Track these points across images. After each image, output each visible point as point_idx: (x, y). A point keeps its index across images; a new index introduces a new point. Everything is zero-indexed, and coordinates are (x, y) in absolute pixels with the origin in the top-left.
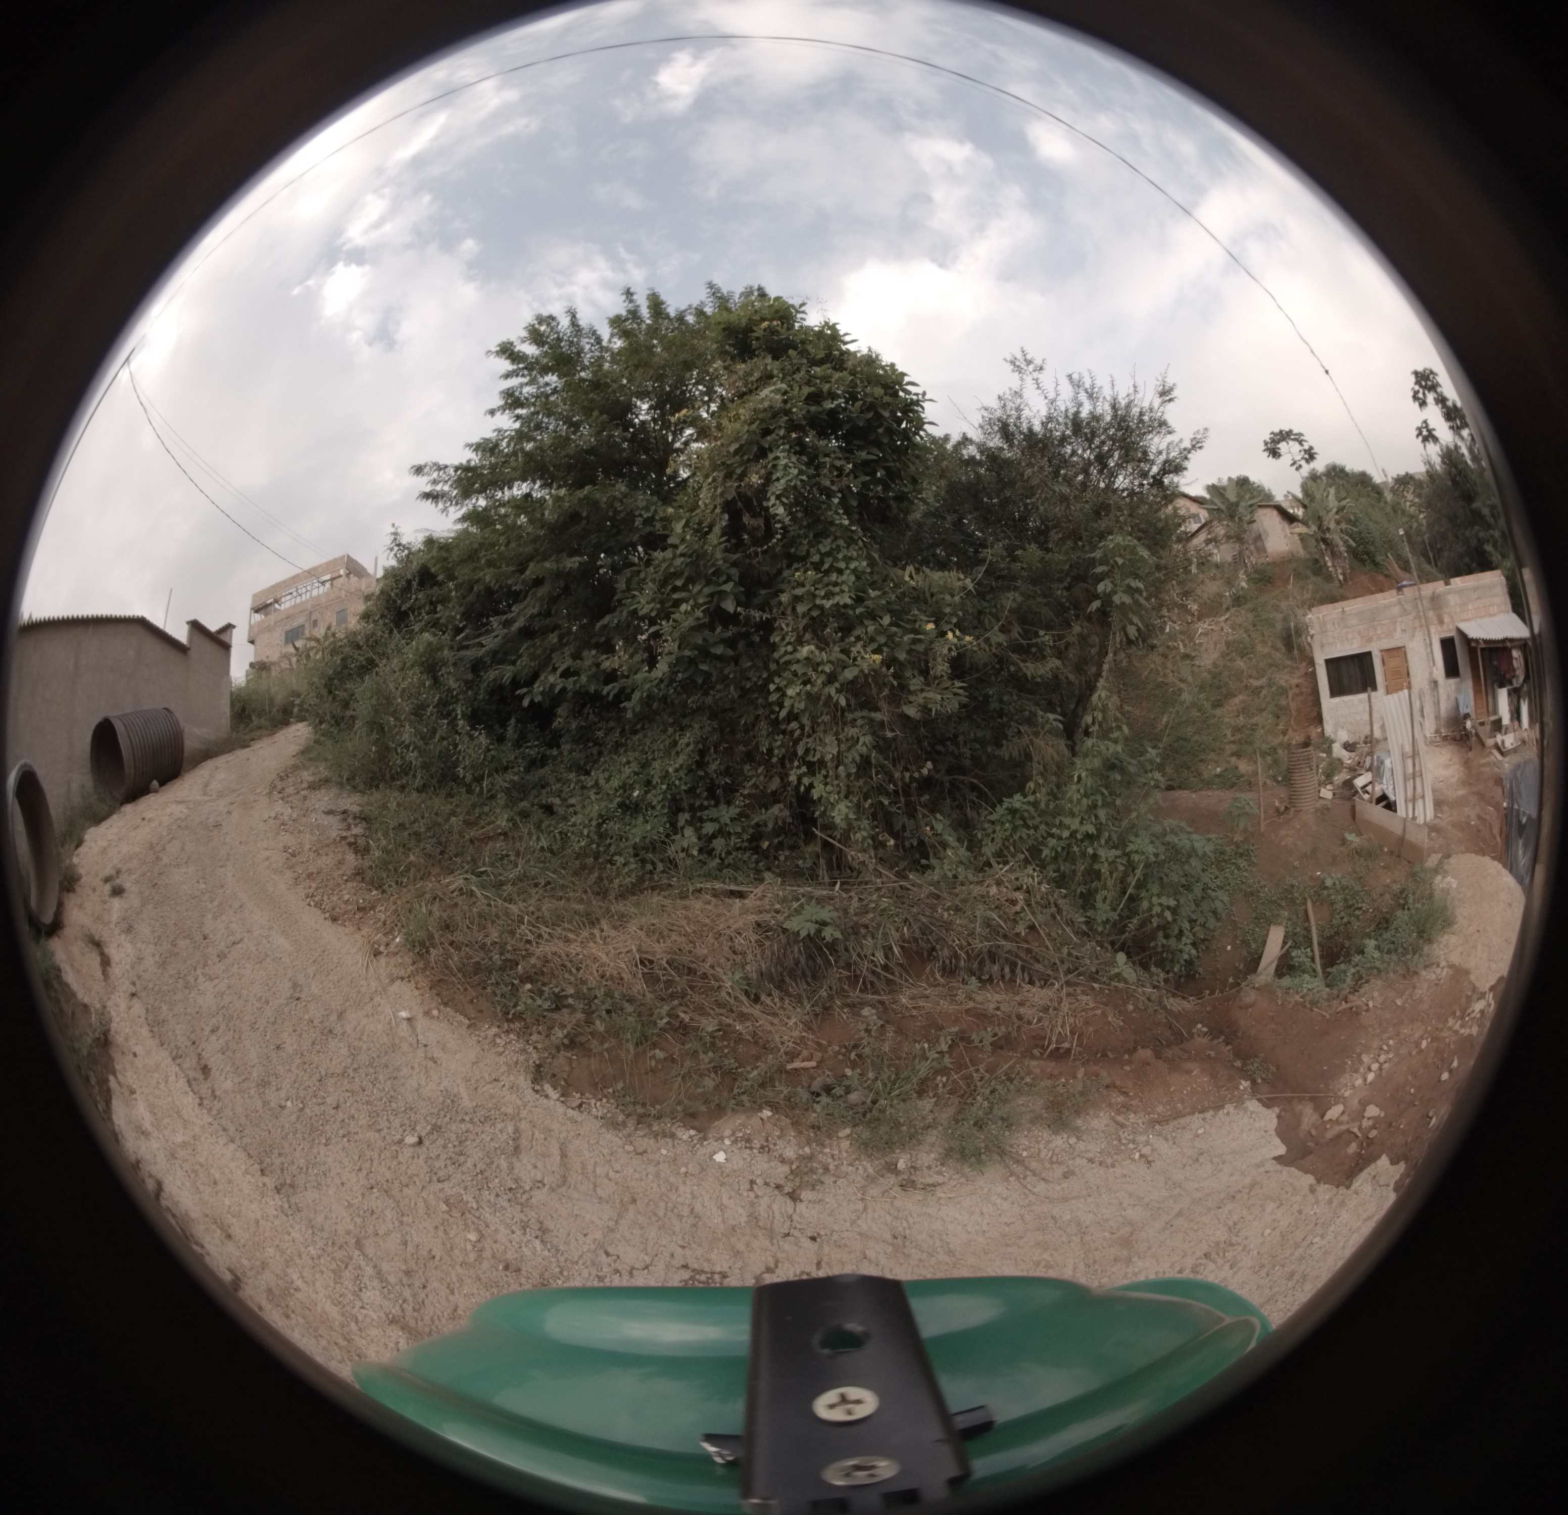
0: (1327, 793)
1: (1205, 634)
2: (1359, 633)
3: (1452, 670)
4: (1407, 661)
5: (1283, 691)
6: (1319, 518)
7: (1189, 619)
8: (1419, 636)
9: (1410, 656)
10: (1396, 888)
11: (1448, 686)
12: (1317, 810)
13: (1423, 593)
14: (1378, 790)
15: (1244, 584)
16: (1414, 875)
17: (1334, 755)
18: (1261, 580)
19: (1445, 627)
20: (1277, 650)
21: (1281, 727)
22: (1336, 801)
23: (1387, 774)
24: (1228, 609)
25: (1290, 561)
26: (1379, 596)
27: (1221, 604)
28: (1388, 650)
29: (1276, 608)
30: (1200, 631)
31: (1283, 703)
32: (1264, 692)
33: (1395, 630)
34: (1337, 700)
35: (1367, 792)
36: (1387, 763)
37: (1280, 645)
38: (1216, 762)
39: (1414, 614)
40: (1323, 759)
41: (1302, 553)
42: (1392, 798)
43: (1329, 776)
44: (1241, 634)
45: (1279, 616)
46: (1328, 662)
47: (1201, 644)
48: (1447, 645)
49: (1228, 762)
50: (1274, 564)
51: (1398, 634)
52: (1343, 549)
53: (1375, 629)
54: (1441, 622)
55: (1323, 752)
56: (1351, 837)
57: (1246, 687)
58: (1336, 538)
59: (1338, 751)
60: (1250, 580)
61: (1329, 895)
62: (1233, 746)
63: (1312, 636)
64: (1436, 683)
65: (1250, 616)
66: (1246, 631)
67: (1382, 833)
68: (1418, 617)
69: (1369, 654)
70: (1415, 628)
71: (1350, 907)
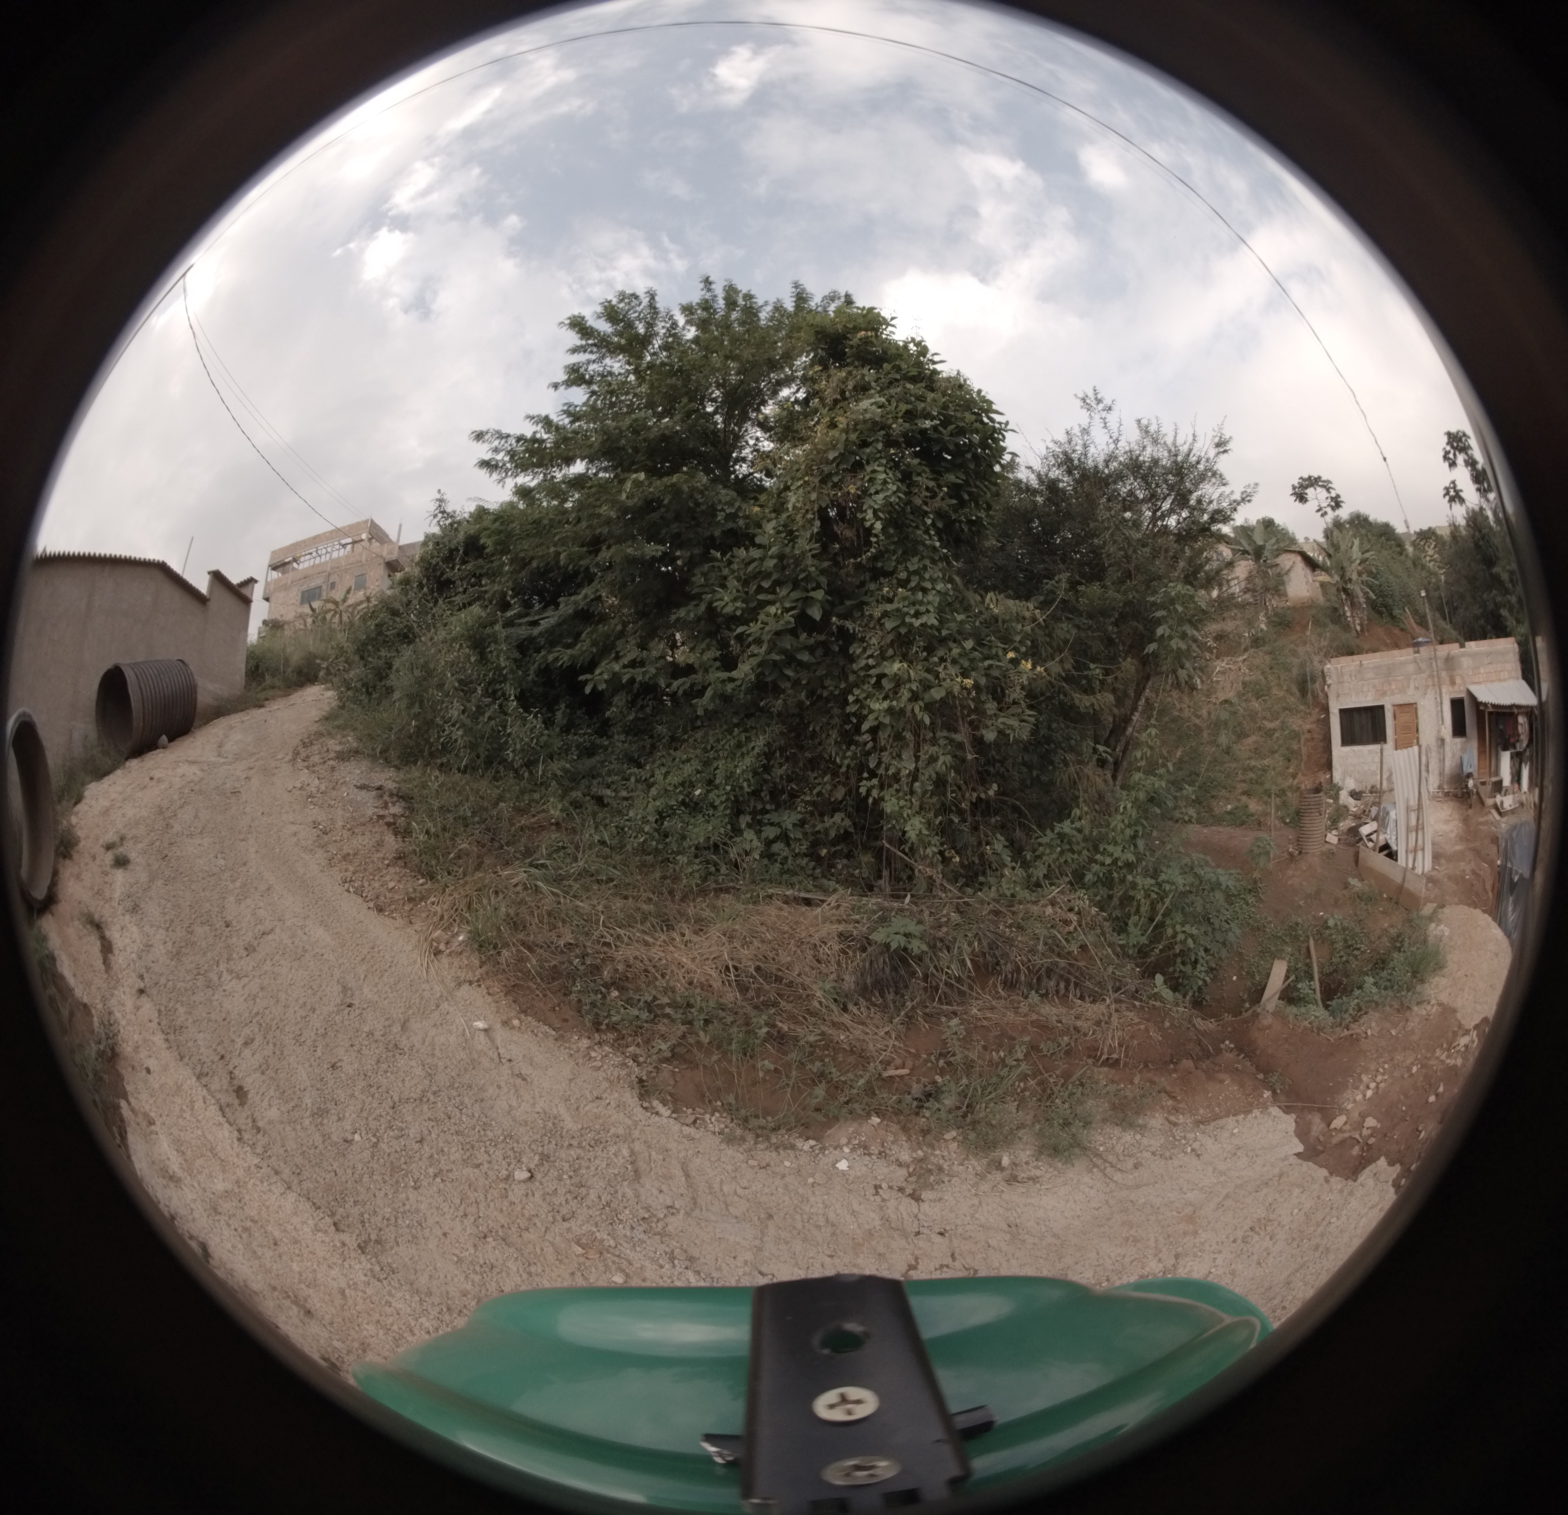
0: (1332, 838)
1: (1223, 673)
2: (1374, 687)
3: (1459, 729)
4: (1417, 718)
5: (1296, 736)
6: (1342, 568)
7: (1208, 656)
8: (1431, 694)
9: (1420, 713)
10: (1393, 932)
11: (1454, 744)
12: (1323, 854)
13: (1439, 654)
14: (1382, 839)
15: (1263, 626)
16: (1410, 921)
17: (1341, 802)
18: (1280, 624)
19: (1456, 688)
20: (1292, 694)
21: (1291, 770)
22: (1341, 846)
23: (1391, 825)
24: (1246, 650)
25: (1310, 607)
26: (1396, 652)
27: (1240, 644)
28: (1401, 705)
29: (1294, 653)
30: (1218, 669)
31: (1295, 747)
32: (1277, 735)
33: (1409, 686)
34: (1347, 749)
35: (1371, 840)
36: (1393, 814)
37: (1295, 689)
38: (1228, 799)
39: (1427, 673)
40: (1329, 805)
41: (1321, 600)
42: (1394, 848)
43: (1334, 822)
44: (1256, 676)
45: (1296, 661)
46: (1342, 712)
47: (1218, 682)
48: (1457, 705)
49: (1239, 800)
50: (1294, 609)
51: (1411, 691)
52: (1362, 600)
53: (1390, 685)
54: (1453, 683)
55: (1330, 797)
56: (1354, 882)
57: (1260, 728)
58: (1357, 590)
59: (1345, 798)
60: (1270, 623)
61: (1331, 935)
62: (1244, 785)
63: (1329, 686)
64: (1442, 741)
65: (1267, 658)
66: (1263, 673)
67: (1383, 880)
68: (1431, 676)
69: (1382, 708)
70: (1427, 687)
71: (1349, 947)
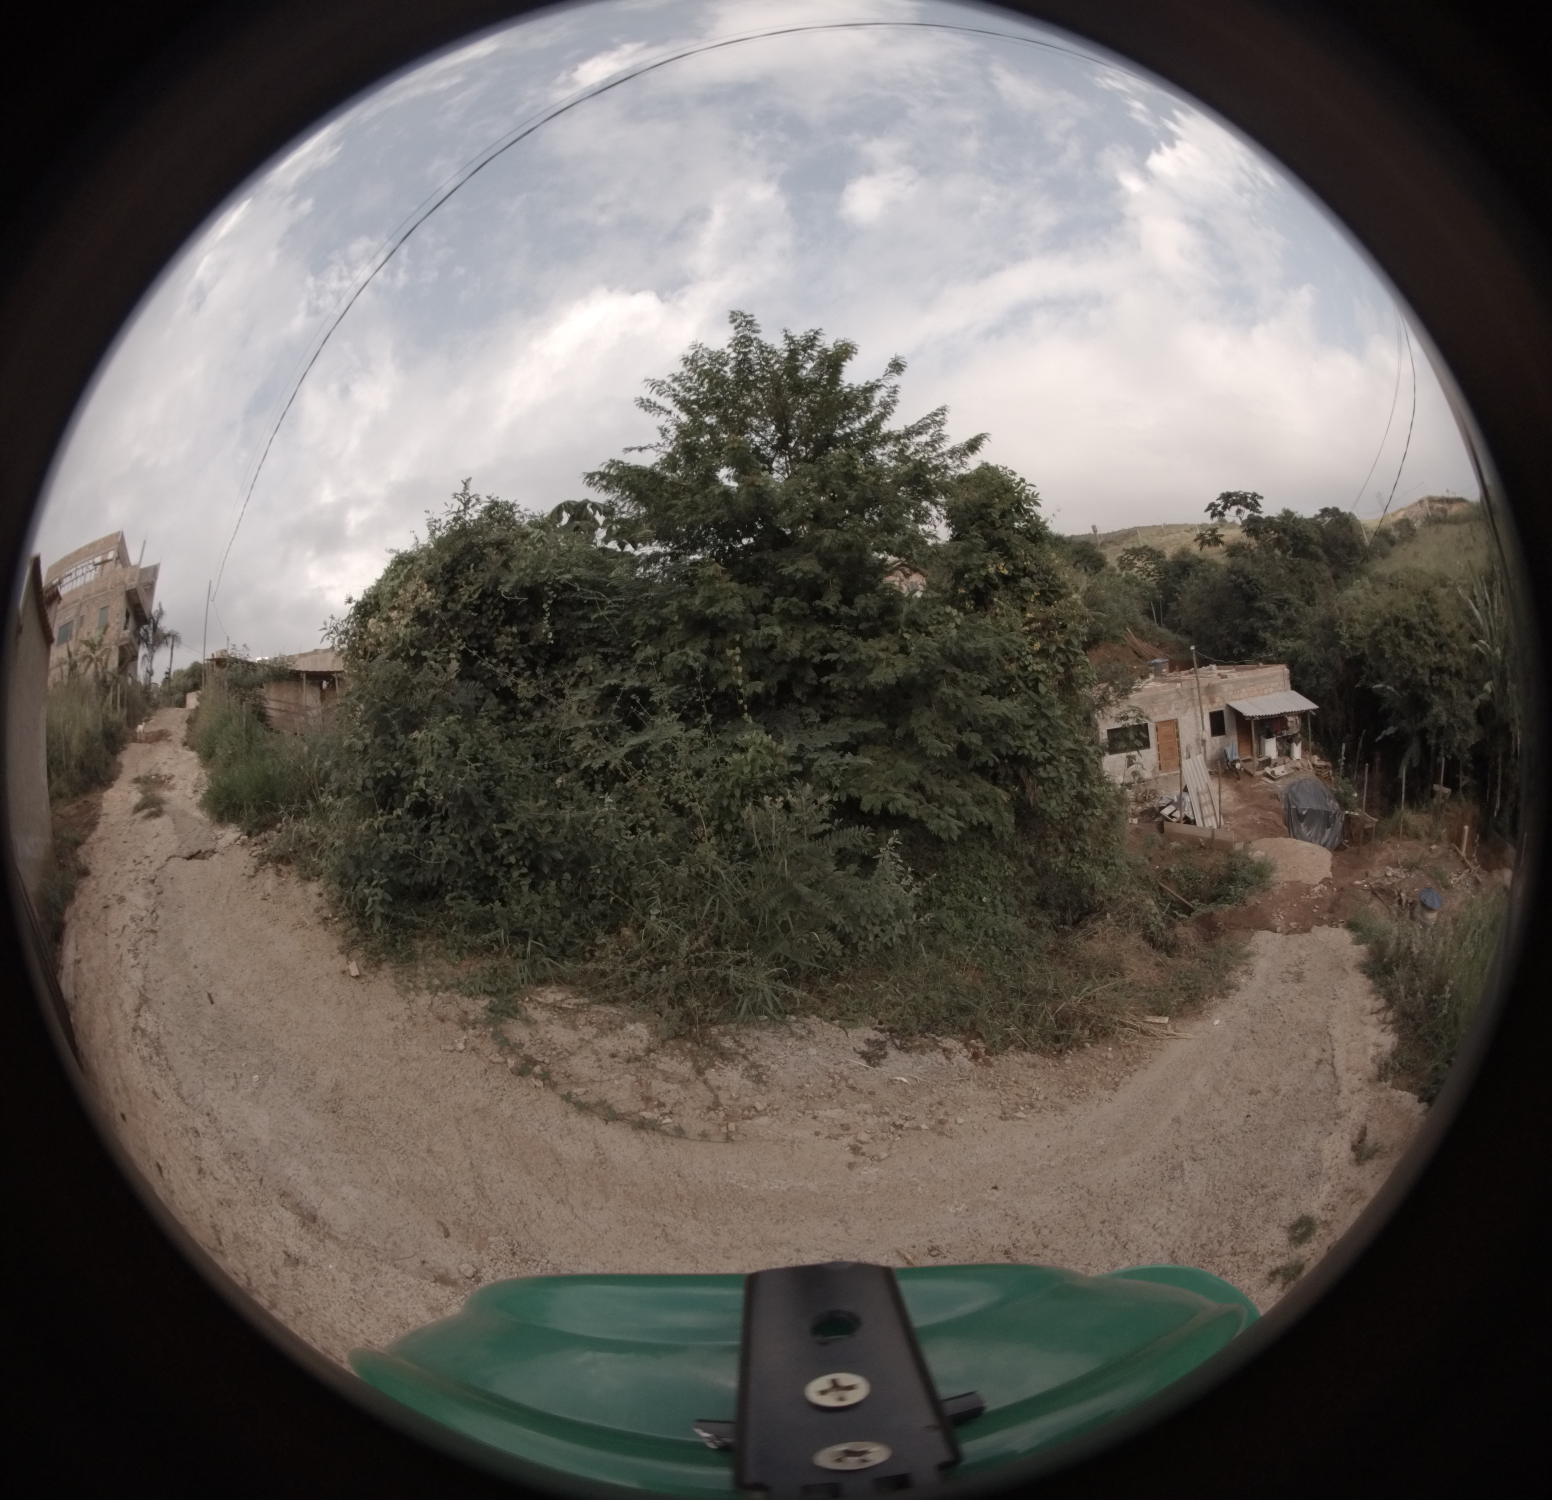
0: (1131, 820)
3: (1218, 731)
4: (1177, 729)
8: (1191, 711)
9: (1180, 725)
10: (1223, 863)
11: (1214, 744)
16: (1231, 854)
19: (1215, 704)
22: (1144, 824)
23: (1188, 806)
28: (1162, 722)
33: (1170, 708)
34: (1115, 756)
35: (1173, 817)
39: (1189, 698)
46: (1111, 731)
48: (1216, 716)
51: (1172, 711)
54: (1211, 701)
56: (1167, 844)
64: (1203, 741)
67: (1192, 838)
69: (1145, 725)
70: (1187, 706)
